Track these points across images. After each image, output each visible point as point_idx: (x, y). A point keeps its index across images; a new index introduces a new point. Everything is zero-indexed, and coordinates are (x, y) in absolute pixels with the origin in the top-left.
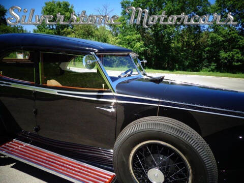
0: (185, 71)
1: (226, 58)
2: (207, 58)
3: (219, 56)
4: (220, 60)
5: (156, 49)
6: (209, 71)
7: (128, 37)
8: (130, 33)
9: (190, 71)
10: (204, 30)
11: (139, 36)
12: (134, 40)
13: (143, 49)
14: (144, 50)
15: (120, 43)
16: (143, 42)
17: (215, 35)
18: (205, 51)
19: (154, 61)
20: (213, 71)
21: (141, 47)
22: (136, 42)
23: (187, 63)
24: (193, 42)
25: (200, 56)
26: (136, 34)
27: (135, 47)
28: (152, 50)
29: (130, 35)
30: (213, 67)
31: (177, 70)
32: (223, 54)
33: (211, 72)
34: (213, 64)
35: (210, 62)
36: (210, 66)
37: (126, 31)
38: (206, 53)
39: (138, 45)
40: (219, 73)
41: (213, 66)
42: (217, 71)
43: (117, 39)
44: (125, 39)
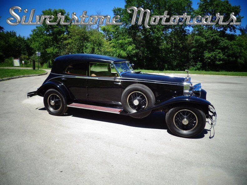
0: (174, 70)
1: (209, 58)
2: (193, 58)
3: (204, 56)
4: (204, 60)
5: (147, 51)
6: (196, 70)
7: (120, 41)
8: (122, 38)
9: (179, 70)
10: (189, 33)
11: (131, 39)
12: (126, 44)
13: (134, 51)
14: (136, 52)
15: (114, 47)
16: (135, 45)
17: (198, 37)
18: (191, 52)
19: (145, 62)
20: (199, 69)
21: (133, 49)
22: (129, 45)
23: (175, 63)
24: (180, 44)
25: (187, 57)
26: (128, 38)
27: (128, 50)
28: (143, 53)
29: (122, 39)
30: (199, 67)
31: (166, 70)
32: (207, 55)
33: (197, 71)
34: (199, 63)
35: (196, 62)
36: (196, 65)
37: (118, 36)
38: (192, 54)
39: (130, 48)
40: (204, 72)
41: (199, 65)
42: (203, 70)
43: (111, 43)
44: (118, 42)
